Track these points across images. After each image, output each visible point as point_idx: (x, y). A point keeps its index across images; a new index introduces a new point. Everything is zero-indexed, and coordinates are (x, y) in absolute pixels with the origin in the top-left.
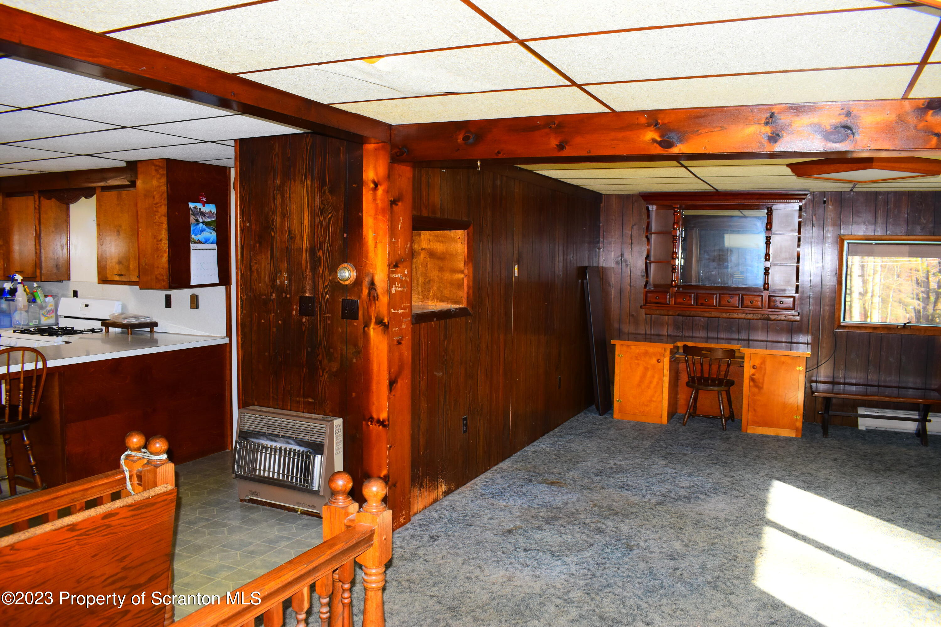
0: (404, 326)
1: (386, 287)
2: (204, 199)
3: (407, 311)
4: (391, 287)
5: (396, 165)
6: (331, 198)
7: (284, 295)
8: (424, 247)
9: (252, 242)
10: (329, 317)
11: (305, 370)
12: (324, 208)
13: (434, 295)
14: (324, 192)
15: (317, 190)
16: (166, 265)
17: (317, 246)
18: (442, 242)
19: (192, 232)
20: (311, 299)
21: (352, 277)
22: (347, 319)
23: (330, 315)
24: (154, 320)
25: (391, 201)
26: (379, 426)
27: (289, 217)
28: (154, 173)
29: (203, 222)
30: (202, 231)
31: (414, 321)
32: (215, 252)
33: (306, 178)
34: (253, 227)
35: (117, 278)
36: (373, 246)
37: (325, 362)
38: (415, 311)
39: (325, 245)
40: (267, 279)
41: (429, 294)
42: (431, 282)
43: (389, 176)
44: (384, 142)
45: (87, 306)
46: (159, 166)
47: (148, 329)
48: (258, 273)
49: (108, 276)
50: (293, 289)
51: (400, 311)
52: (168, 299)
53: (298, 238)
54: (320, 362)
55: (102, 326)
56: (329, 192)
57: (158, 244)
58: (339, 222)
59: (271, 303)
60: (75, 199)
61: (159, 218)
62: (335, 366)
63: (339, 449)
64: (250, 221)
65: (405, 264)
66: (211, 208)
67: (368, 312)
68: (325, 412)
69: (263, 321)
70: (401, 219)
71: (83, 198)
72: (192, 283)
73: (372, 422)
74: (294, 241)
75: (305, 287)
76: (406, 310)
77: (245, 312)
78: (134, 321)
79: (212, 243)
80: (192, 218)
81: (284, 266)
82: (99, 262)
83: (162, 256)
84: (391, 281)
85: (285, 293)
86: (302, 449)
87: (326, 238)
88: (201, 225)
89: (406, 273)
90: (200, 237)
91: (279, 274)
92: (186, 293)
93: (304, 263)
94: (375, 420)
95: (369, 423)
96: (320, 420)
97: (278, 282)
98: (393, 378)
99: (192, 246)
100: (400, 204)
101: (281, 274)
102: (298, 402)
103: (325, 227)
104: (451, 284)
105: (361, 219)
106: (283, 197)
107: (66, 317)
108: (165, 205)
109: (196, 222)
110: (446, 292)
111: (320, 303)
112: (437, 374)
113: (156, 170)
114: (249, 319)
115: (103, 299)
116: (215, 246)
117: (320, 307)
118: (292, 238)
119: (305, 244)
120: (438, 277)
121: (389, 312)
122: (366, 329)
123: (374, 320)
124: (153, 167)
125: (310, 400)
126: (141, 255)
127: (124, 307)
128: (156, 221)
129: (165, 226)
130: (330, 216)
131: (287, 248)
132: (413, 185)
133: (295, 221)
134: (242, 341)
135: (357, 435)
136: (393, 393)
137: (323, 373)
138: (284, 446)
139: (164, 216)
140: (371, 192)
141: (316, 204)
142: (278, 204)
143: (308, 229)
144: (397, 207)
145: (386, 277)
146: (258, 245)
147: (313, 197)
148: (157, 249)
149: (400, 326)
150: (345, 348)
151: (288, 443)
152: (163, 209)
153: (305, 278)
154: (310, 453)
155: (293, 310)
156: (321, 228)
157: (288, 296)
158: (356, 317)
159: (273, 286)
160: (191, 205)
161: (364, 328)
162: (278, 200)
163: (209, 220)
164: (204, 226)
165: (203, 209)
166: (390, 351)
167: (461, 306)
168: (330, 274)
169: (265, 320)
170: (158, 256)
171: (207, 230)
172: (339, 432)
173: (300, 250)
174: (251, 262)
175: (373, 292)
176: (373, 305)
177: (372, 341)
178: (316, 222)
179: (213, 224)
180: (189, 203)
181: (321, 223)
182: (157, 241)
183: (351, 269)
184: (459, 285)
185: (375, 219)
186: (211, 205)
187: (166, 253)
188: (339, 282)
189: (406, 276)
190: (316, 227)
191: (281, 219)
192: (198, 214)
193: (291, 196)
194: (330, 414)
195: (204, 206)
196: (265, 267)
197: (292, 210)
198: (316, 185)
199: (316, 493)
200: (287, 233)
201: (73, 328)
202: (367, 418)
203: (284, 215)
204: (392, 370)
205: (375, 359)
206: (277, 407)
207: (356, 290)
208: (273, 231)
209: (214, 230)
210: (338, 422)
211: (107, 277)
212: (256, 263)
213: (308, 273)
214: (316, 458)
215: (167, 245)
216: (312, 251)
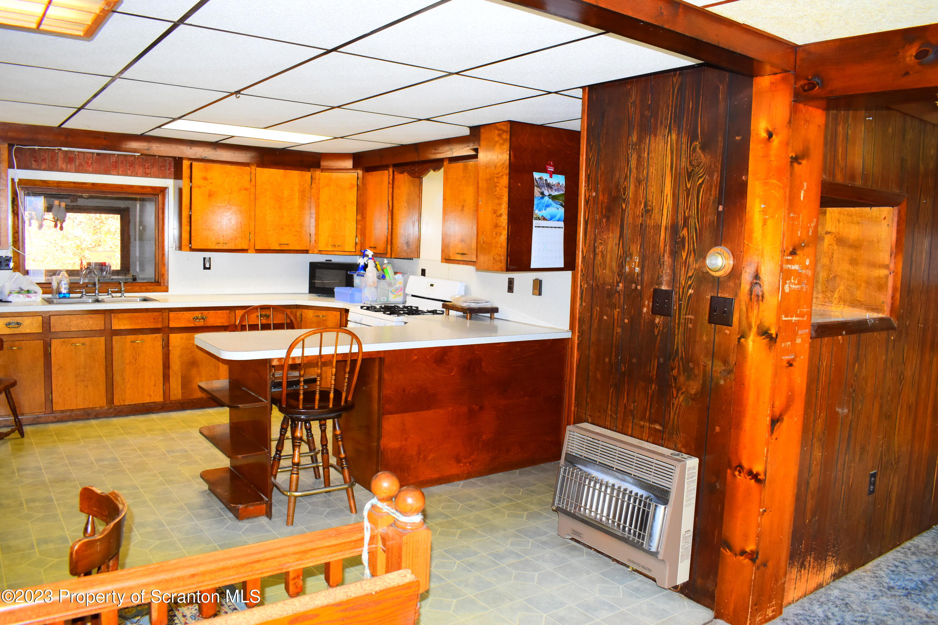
0: (799, 341)
1: (778, 283)
2: (551, 169)
3: (805, 319)
4: (784, 283)
5: (801, 106)
6: (703, 156)
7: (634, 286)
8: (829, 230)
9: (597, 217)
10: (691, 319)
11: (653, 386)
12: (693, 170)
13: (840, 298)
14: (694, 150)
15: (684, 146)
16: (505, 244)
17: (681, 222)
18: (858, 223)
19: (535, 207)
20: (668, 294)
21: (727, 267)
22: (715, 324)
23: (692, 317)
24: (495, 305)
25: (792, 157)
26: (751, 479)
27: (646, 183)
28: (497, 139)
29: (549, 195)
30: (548, 206)
31: (814, 334)
32: (562, 230)
33: (670, 131)
34: (601, 197)
35: (459, 258)
36: (761, 224)
37: (682, 379)
38: (817, 320)
39: (692, 221)
40: (614, 264)
41: (832, 296)
42: (837, 279)
43: (790, 120)
44: (786, 71)
45: (432, 285)
46: (503, 130)
47: (489, 315)
48: (603, 256)
49: (451, 255)
50: (645, 279)
51: (794, 319)
52: (511, 282)
53: (656, 211)
54: (675, 379)
55: (443, 307)
56: (700, 148)
57: (497, 220)
58: (713, 189)
59: (617, 295)
60: (425, 171)
61: (500, 190)
62: (694, 387)
63: (690, 500)
64: (596, 191)
65: (806, 250)
66: (559, 180)
67: (747, 317)
68: (675, 446)
69: (605, 318)
70: (805, 184)
71: (432, 171)
72: (532, 266)
73: (740, 472)
74: (651, 216)
75: (662, 276)
76: (804, 317)
77: (584, 304)
78: (473, 305)
79: (558, 221)
80: (537, 191)
81: (635, 248)
82: (443, 240)
83: (501, 234)
84: (786, 275)
85: (635, 283)
86: (641, 492)
87: (694, 212)
88: (546, 198)
89: (807, 263)
90: (545, 213)
91: (628, 259)
92: (529, 277)
93: (662, 244)
94: (745, 471)
95: (737, 473)
96: (667, 457)
97: (627, 269)
98: (777, 414)
99: (535, 223)
100: (804, 162)
101: (631, 258)
102: (642, 427)
103: (693, 196)
104: (868, 283)
105: (744, 186)
106: (639, 157)
107: (413, 296)
108: (506, 175)
109: (541, 196)
110: (859, 295)
111: (680, 300)
112: (840, 410)
113: (499, 135)
114: (589, 314)
115: (448, 279)
116: (562, 224)
117: (680, 305)
118: (648, 211)
119: (665, 221)
120: (848, 272)
121: (779, 319)
122: (742, 340)
123: (754, 329)
124: (496, 132)
125: (658, 427)
126: (479, 232)
127: (467, 290)
128: (496, 193)
129: (505, 199)
130: (700, 181)
131: (641, 224)
132: (825, 138)
133: (653, 189)
134: (578, 340)
135: (718, 484)
136: (774, 436)
137: (678, 393)
138: (618, 483)
139: (505, 187)
140: (762, 145)
141: (683, 164)
142: (632, 166)
143: (670, 200)
144: (800, 166)
145: (779, 269)
146: (604, 220)
147: (679, 157)
148: (496, 226)
149: (793, 340)
150: (710, 363)
151: (624, 480)
152: (505, 181)
153: (661, 264)
154: (651, 500)
155: (643, 306)
156: (688, 197)
157: (639, 287)
158: (729, 324)
159: (621, 274)
160: (536, 175)
161: (739, 339)
162: (633, 163)
163: (556, 193)
164: (550, 200)
165: (550, 181)
166: (775, 374)
167: (881, 315)
168: (696, 261)
169: (607, 317)
170: (496, 234)
171: (554, 204)
172: (692, 477)
173: (658, 227)
174: (595, 242)
175: (757, 289)
176: (755, 308)
177: (749, 359)
178: (681, 189)
179: (561, 198)
180: (534, 173)
181: (688, 191)
182: (497, 216)
183: (726, 254)
184: (881, 286)
185: (765, 184)
186: (560, 176)
187: (505, 230)
188: (708, 272)
189: (807, 268)
190: (680, 196)
191: (636, 186)
192: (543, 186)
193: (650, 156)
194: (683, 449)
195: (551, 177)
196: (612, 248)
197: (650, 174)
198: (684, 140)
199: (655, 554)
200: (643, 204)
201: (417, 308)
202: (734, 465)
203: (639, 182)
204: (777, 403)
205: (752, 385)
206: (615, 429)
207: (731, 284)
208: (624, 202)
209: (561, 205)
210: (693, 463)
211: (449, 256)
212: (601, 243)
213: (667, 259)
214: (658, 509)
215: (506, 221)
216: (674, 229)
